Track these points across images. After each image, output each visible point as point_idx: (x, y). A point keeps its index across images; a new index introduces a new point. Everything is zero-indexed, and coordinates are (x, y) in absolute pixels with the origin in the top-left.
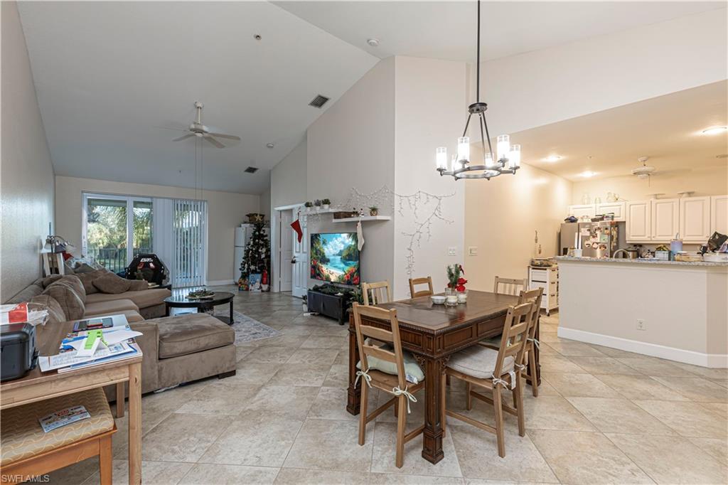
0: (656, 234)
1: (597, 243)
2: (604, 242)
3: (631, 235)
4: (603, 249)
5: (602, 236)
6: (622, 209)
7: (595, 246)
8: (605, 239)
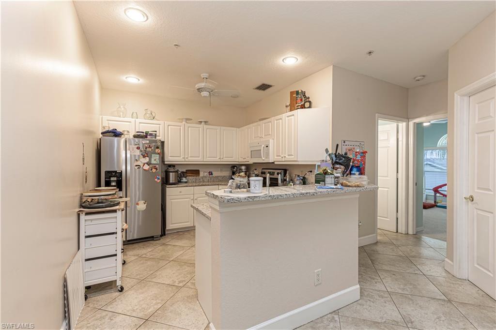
0: (188, 155)
1: (149, 164)
2: (155, 162)
3: (169, 156)
4: (154, 170)
5: (153, 155)
6: (161, 127)
7: (146, 167)
8: (155, 159)
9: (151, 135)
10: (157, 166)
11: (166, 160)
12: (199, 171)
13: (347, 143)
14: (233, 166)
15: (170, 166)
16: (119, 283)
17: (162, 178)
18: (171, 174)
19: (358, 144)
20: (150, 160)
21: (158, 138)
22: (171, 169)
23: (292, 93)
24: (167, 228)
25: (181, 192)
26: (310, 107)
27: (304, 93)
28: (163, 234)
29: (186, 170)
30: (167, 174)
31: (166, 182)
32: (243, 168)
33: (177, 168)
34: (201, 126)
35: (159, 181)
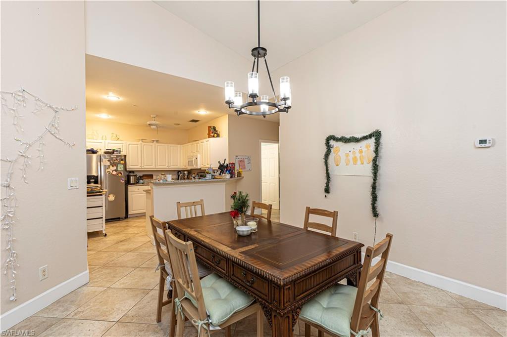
0: (144, 164)
1: (116, 170)
2: (120, 170)
3: (130, 164)
4: (120, 175)
5: (119, 165)
6: (124, 146)
7: (114, 173)
8: (121, 168)
9: (117, 151)
10: (122, 172)
11: (127, 168)
12: (152, 175)
13: (238, 157)
14: (179, 172)
15: (130, 172)
16: (104, 232)
17: (125, 181)
18: (131, 177)
19: (247, 157)
20: (117, 168)
21: (122, 153)
22: (132, 174)
23: (209, 127)
24: (129, 213)
25: (138, 189)
26: (217, 137)
27: (214, 128)
28: (126, 217)
29: (143, 175)
30: (128, 177)
31: (128, 182)
32: (186, 172)
33: (136, 173)
34: (153, 144)
35: (123, 181)
